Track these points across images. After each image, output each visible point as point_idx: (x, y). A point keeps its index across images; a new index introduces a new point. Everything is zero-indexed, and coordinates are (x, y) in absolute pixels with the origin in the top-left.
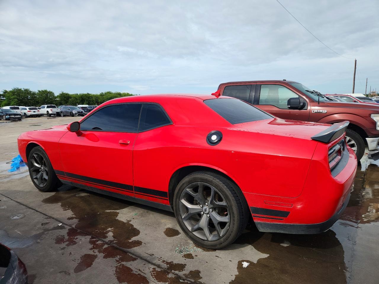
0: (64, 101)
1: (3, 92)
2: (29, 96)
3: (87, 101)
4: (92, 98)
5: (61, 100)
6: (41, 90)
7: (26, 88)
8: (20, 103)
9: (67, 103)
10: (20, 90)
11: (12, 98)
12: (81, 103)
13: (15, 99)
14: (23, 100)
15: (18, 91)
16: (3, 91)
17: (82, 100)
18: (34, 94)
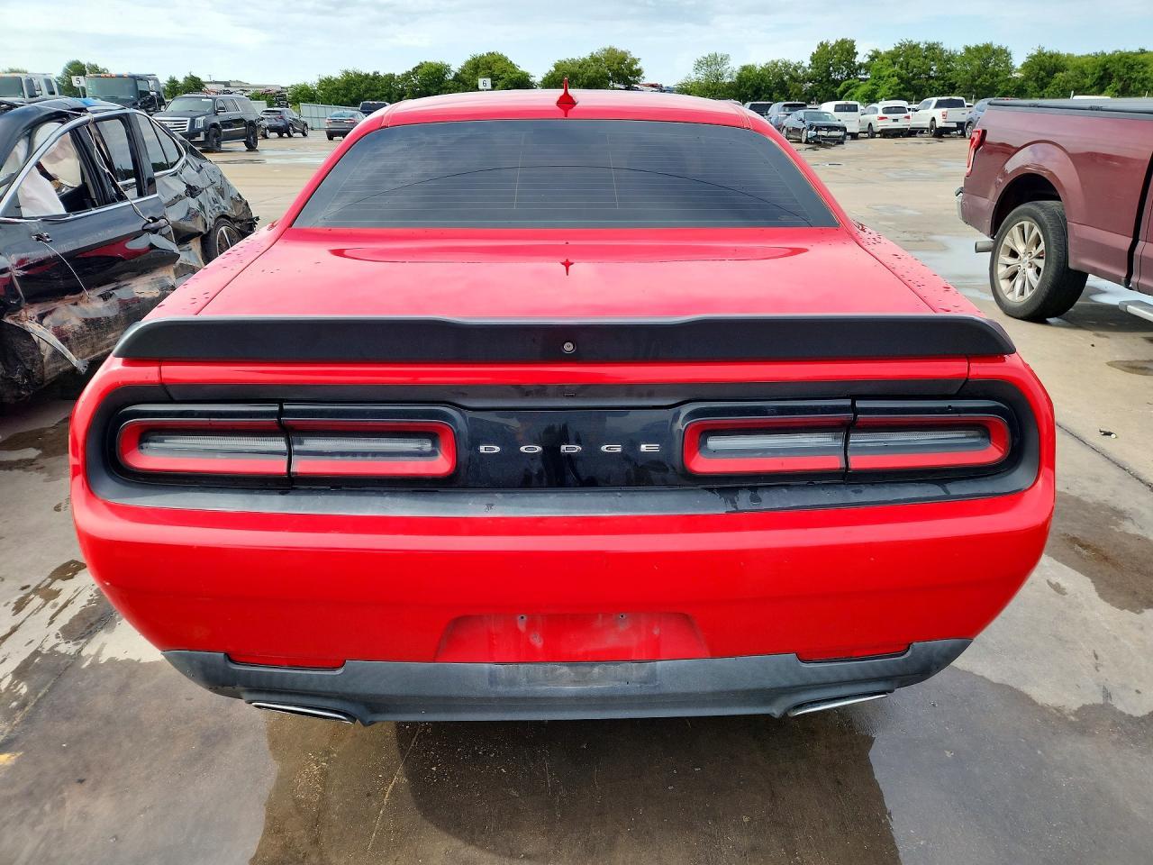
0: (1036, 80)
1: (870, 57)
2: (934, 68)
3: (1121, 79)
4: (1145, 69)
5: (1027, 79)
6: (972, 45)
7: (932, 40)
8: (904, 89)
9: (1042, 89)
10: (915, 47)
11: (886, 73)
12: (1094, 89)
13: (893, 76)
14: (913, 79)
15: (909, 52)
16: (871, 53)
17: (1101, 78)
18: (951, 58)
